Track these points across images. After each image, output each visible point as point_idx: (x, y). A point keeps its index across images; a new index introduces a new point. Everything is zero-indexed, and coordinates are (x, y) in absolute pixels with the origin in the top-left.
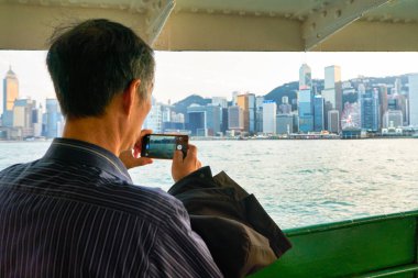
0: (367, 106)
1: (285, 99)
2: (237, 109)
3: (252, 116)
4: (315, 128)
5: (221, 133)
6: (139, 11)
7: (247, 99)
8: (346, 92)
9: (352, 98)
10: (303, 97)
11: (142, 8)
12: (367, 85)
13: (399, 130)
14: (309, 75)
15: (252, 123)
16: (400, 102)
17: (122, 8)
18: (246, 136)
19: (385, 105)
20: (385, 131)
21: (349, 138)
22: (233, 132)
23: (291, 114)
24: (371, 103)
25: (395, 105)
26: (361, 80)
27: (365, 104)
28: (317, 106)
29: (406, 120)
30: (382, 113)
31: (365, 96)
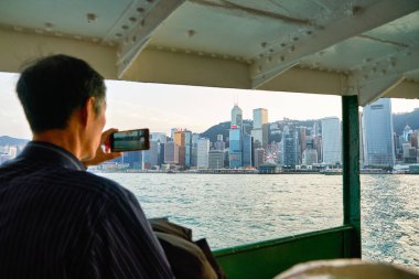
0: (289, 146)
1: (220, 137)
2: (172, 145)
3: (188, 151)
4: (243, 164)
5: (158, 167)
6: (111, 44)
7: (183, 136)
8: (273, 132)
9: (277, 138)
10: (234, 136)
11: (113, 41)
12: (291, 127)
13: (310, 167)
14: (240, 116)
15: (188, 158)
16: (316, 142)
17: (95, 40)
18: (180, 169)
19: (304, 145)
20: (298, 167)
21: (265, 173)
22: (168, 166)
23: (225, 150)
24: (292, 142)
25: (312, 145)
26: (286, 122)
27: (287, 143)
28: (245, 144)
29: (320, 158)
30: (302, 151)
31: (287, 136)
